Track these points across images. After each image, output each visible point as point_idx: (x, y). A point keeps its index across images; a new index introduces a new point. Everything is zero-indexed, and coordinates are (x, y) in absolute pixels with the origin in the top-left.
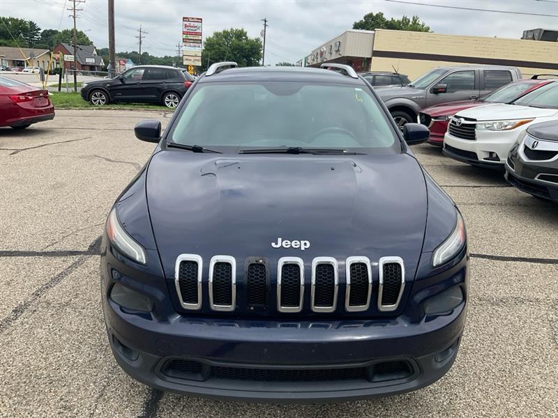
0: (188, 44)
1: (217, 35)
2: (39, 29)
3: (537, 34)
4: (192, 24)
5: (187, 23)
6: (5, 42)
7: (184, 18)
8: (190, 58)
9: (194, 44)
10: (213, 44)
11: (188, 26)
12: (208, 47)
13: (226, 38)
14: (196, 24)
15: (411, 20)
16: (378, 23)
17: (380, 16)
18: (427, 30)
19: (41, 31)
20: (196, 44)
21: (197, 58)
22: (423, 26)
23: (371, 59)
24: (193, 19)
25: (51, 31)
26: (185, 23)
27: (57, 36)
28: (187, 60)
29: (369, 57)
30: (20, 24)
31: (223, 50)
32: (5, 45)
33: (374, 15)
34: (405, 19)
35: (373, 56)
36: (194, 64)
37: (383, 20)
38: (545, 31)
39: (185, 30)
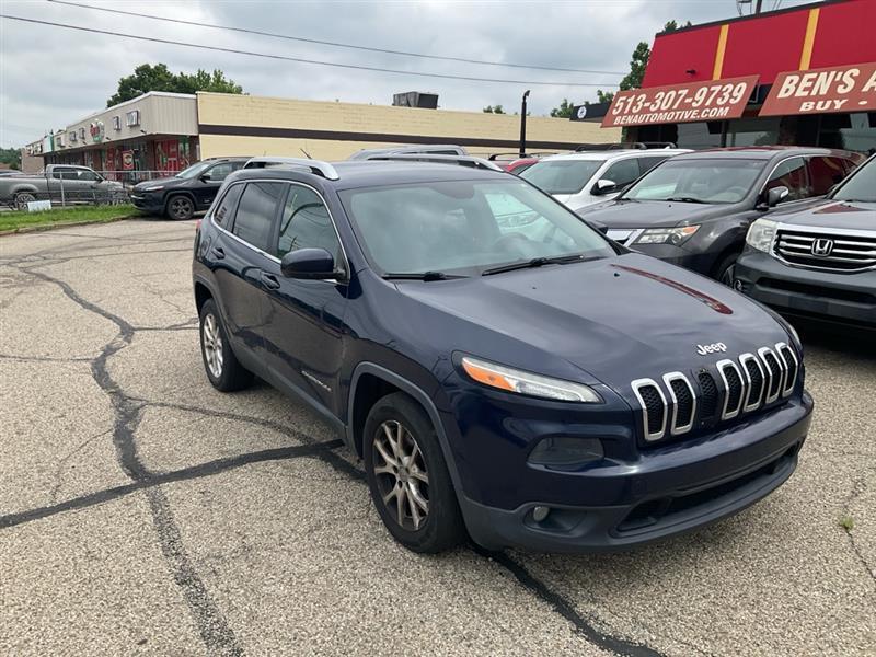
3: (411, 100)
15: (212, 76)
16: (160, 80)
17: (161, 69)
18: (239, 91)
22: (231, 85)
23: (198, 137)
29: (195, 134)
33: (152, 67)
34: (201, 74)
35: (201, 132)
37: (168, 75)
38: (421, 95)
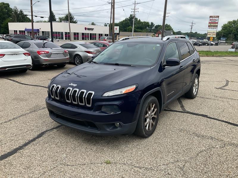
0: (211, 28)
1: (229, 22)
2: (154, 25)
4: (214, 19)
5: (212, 19)
6: (141, 31)
7: (210, 16)
8: (211, 34)
9: (213, 28)
10: (227, 27)
11: (212, 20)
12: (224, 29)
13: (234, 23)
14: (215, 19)
19: (155, 26)
20: (215, 28)
21: (214, 34)
24: (214, 16)
25: (158, 25)
26: (210, 18)
27: (160, 27)
28: (209, 35)
30: (147, 24)
31: (232, 29)
32: (141, 32)
36: (212, 37)
39: (210, 22)
